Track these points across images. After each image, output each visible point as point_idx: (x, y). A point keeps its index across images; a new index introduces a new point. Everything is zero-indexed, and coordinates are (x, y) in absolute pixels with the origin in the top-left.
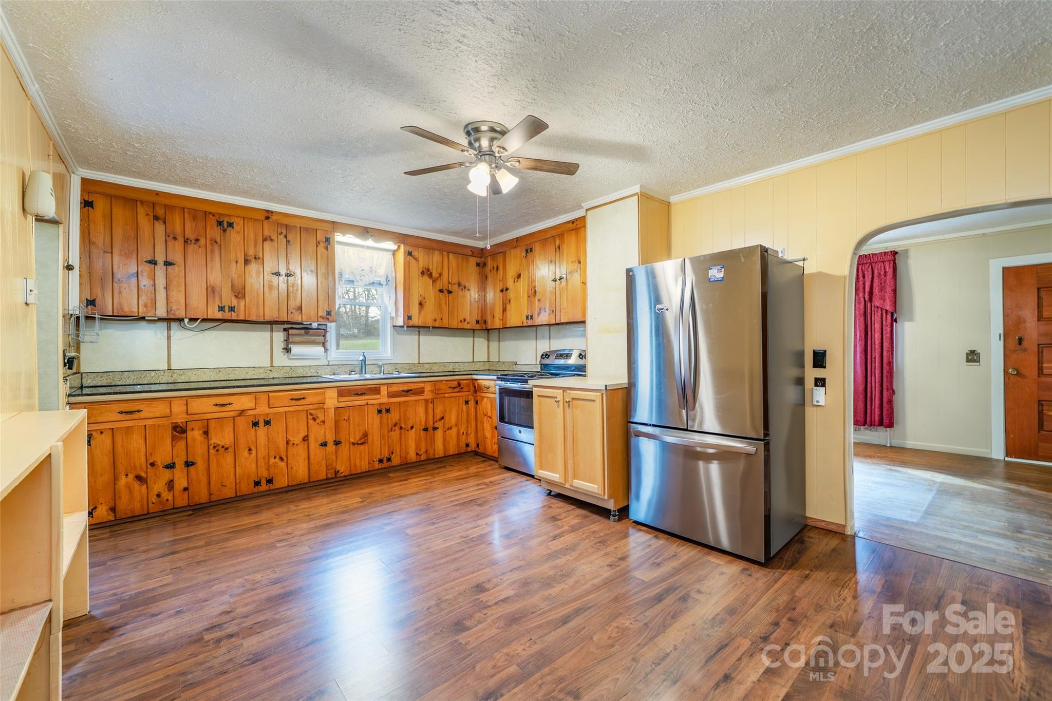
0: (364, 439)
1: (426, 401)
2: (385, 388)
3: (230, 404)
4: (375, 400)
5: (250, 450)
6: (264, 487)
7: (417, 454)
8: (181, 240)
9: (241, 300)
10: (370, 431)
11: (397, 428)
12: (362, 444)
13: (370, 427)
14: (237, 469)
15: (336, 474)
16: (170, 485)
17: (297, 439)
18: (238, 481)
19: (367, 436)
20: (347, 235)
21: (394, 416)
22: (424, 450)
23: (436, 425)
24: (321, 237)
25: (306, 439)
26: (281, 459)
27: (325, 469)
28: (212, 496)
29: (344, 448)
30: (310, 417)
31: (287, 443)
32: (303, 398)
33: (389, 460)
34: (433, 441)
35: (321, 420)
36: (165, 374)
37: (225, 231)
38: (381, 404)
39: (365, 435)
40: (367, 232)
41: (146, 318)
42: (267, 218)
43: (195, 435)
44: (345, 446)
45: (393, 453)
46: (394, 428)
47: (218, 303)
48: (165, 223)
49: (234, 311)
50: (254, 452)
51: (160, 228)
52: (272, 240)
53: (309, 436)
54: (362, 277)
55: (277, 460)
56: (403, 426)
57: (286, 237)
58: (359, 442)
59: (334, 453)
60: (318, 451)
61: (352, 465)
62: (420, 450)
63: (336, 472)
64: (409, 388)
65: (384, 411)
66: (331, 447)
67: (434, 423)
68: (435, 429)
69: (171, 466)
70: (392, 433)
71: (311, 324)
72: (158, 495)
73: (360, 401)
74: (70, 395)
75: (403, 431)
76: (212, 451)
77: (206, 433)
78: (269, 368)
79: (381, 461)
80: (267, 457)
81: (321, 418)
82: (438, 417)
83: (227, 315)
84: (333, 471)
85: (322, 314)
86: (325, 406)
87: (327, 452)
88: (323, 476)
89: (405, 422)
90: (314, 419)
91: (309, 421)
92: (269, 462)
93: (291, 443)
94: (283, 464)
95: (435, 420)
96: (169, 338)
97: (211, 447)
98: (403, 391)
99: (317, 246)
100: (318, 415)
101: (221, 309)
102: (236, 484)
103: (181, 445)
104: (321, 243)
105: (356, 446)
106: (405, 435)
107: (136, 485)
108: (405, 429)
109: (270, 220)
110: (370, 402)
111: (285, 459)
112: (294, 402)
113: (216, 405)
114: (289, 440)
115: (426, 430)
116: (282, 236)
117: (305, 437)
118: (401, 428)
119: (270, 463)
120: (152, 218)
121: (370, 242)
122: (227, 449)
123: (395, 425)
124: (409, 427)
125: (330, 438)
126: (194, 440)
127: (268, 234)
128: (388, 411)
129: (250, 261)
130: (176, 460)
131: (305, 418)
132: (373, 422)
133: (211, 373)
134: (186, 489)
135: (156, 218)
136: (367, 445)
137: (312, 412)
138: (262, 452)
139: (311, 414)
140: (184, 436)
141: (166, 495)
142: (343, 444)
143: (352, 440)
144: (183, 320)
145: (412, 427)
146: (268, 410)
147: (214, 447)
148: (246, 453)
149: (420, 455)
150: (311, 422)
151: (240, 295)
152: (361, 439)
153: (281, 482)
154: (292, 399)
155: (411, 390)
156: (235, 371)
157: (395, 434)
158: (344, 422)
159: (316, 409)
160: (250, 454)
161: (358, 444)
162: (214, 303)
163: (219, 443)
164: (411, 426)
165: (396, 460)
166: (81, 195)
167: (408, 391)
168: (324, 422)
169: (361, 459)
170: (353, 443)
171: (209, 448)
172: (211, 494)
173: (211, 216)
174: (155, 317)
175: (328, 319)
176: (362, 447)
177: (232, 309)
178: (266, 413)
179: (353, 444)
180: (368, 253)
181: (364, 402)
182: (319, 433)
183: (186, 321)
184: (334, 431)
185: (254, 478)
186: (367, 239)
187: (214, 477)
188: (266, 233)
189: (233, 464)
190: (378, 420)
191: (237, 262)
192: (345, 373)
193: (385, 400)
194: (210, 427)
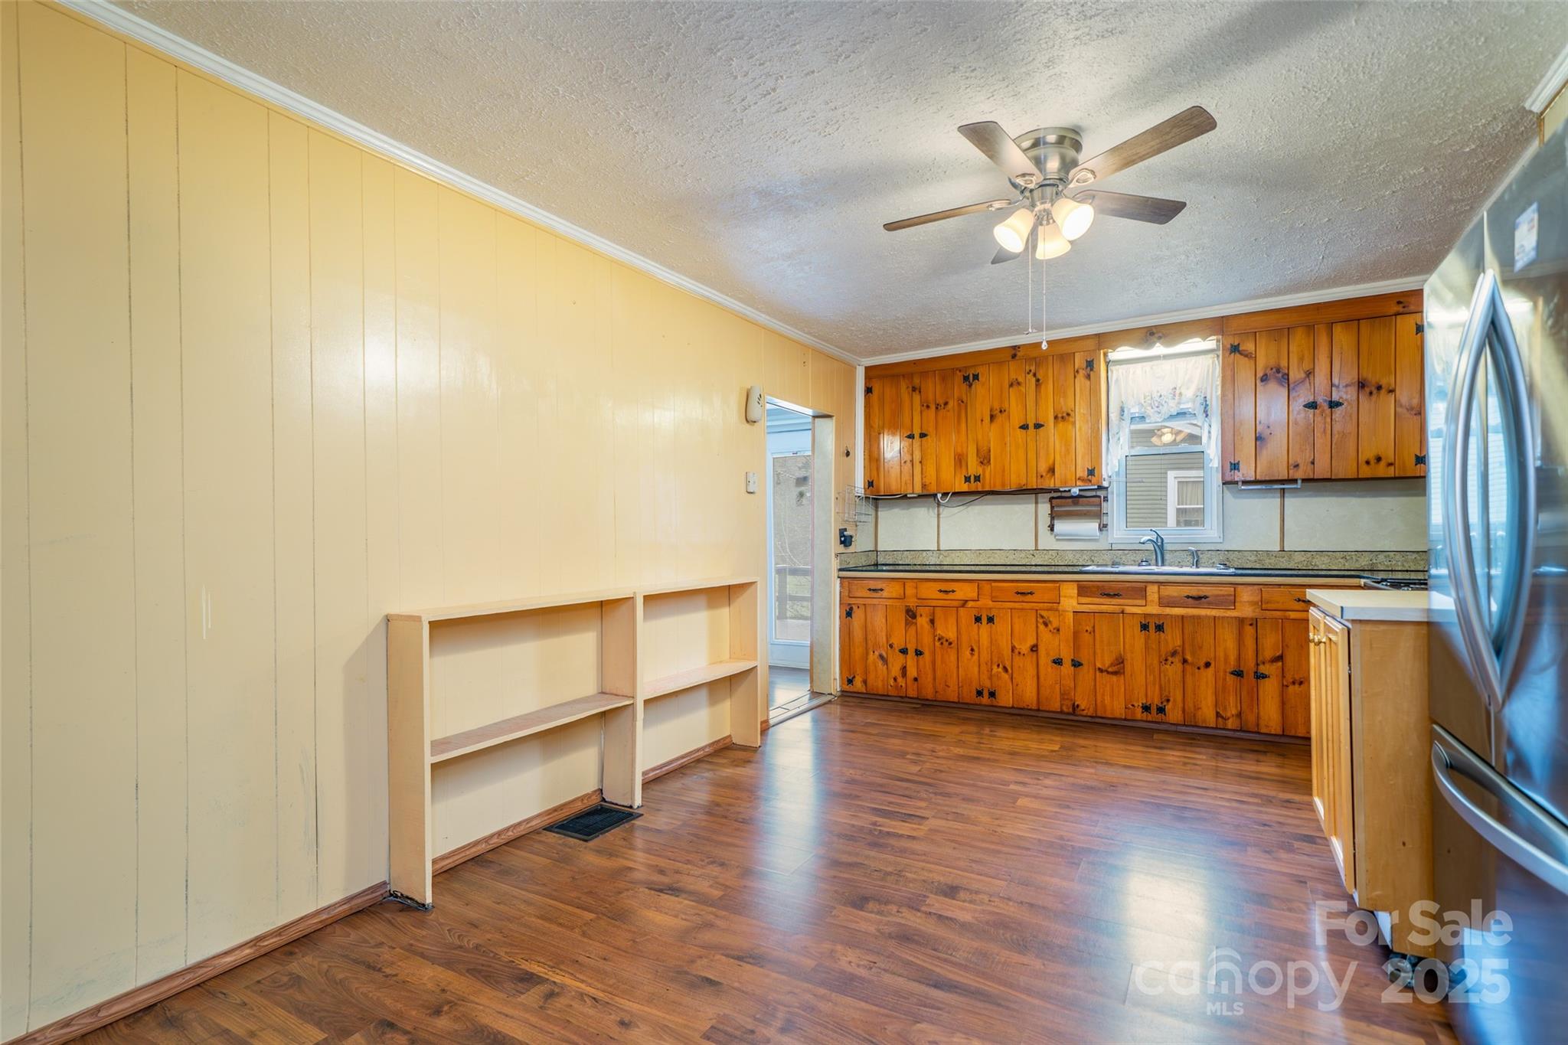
0: (1118, 667)
1: (1241, 621)
2: (1155, 588)
3: (953, 591)
4: (1135, 608)
5: (972, 650)
6: (985, 700)
7: (1218, 715)
8: (933, 407)
9: (985, 467)
10: (1128, 656)
11: (1177, 660)
12: (1115, 673)
13: (1127, 646)
14: (960, 669)
15: (1074, 709)
16: (904, 670)
17: (1024, 648)
18: (960, 684)
19: (1123, 662)
20: (1119, 349)
21: (1172, 639)
22: (1234, 712)
23: (1263, 669)
24: (1079, 361)
25: (1034, 649)
26: (1005, 669)
27: (1058, 699)
28: (937, 694)
29: (1086, 674)
30: (1041, 620)
31: (1013, 651)
32: (1031, 593)
33: (1161, 710)
34: (1255, 698)
35: (1054, 626)
36: (934, 555)
37: (970, 386)
38: (1146, 615)
39: (1120, 661)
40: (1152, 334)
41: (908, 496)
42: (1014, 356)
43: (923, 621)
44: (1089, 672)
45: (1168, 701)
46: (1170, 659)
47: (964, 473)
48: (920, 392)
49: (979, 481)
50: (976, 653)
51: (917, 398)
52: (1019, 384)
53: (1039, 647)
54: (1161, 407)
55: (1000, 670)
56: (1189, 657)
57: (1035, 375)
58: (1110, 670)
59: (1072, 677)
60: (1049, 670)
61: (1098, 702)
62: (1225, 709)
63: (1075, 707)
64: (1202, 594)
65: (1152, 628)
66: (1067, 668)
67: (1258, 665)
68: (1260, 677)
69: (904, 651)
70: (1168, 666)
71: (1070, 491)
72: (895, 679)
73: (1108, 605)
74: (840, 570)
75: (1188, 667)
76: (938, 644)
77: (932, 621)
78: (1031, 552)
79: (1146, 708)
80: (989, 664)
81: (1055, 623)
82: (1268, 653)
83: (973, 486)
84: (1070, 703)
85: (1081, 475)
86: (1060, 608)
87: (1062, 673)
88: (1056, 705)
89: (1193, 654)
90: (1046, 624)
91: (1039, 625)
92: (992, 670)
93: (1016, 651)
94: (1006, 676)
95: (1260, 658)
96: (938, 515)
97: (937, 638)
98: (1188, 597)
99: (1075, 377)
100: (1051, 619)
101: (967, 479)
102: (959, 688)
103: (912, 630)
104: (1080, 371)
105: (1105, 674)
106: (1193, 674)
107: (880, 663)
108: (1192, 664)
109: (1017, 358)
110: (1129, 609)
111: (1009, 670)
112: (1020, 598)
113: (941, 591)
114: (1015, 647)
115: (1239, 674)
116: (1030, 376)
117: (1034, 646)
118: (1185, 661)
119: (993, 672)
120: (911, 389)
121: (1159, 349)
122: (950, 644)
123: (1174, 654)
124: (1202, 664)
125: (1067, 656)
126: (922, 626)
127: (1015, 377)
128: (1160, 628)
129: (996, 415)
130: (908, 647)
131: (1034, 620)
132: (1134, 643)
133: (972, 555)
134: (916, 679)
135: (914, 389)
136: (1122, 676)
137: (1044, 613)
138: (985, 656)
139: (1042, 617)
140: (914, 621)
141: (901, 681)
142: (1085, 667)
143: (1099, 665)
144: (935, 496)
145: (1208, 665)
146: (991, 604)
147: (939, 639)
148: (968, 652)
149: (1225, 719)
150: (1042, 627)
151: (985, 461)
152: (1112, 665)
153: (1006, 699)
154: (1018, 593)
155: (1206, 597)
156: (996, 553)
157: (1174, 669)
158: (1086, 634)
159: (1048, 610)
160: (972, 654)
161: (1108, 673)
162: (961, 473)
163: (944, 635)
164: (1204, 660)
165: (1174, 714)
166: (866, 383)
167: (1199, 598)
168: (1058, 630)
169: (1112, 696)
170: (1099, 669)
171: (934, 640)
172: (936, 692)
173: (958, 372)
174: (913, 493)
175: (1090, 481)
176: (1114, 678)
177: (977, 479)
178: (989, 606)
179: (1101, 670)
180: (1167, 365)
181: (1117, 609)
182: (1055, 645)
183: (939, 496)
184: (1072, 645)
185: (975, 686)
186: (1150, 345)
187: (939, 674)
188: (1013, 376)
189: (956, 663)
190: (1143, 640)
191: (982, 420)
192: (1134, 562)
193: (1153, 609)
194: (936, 615)
